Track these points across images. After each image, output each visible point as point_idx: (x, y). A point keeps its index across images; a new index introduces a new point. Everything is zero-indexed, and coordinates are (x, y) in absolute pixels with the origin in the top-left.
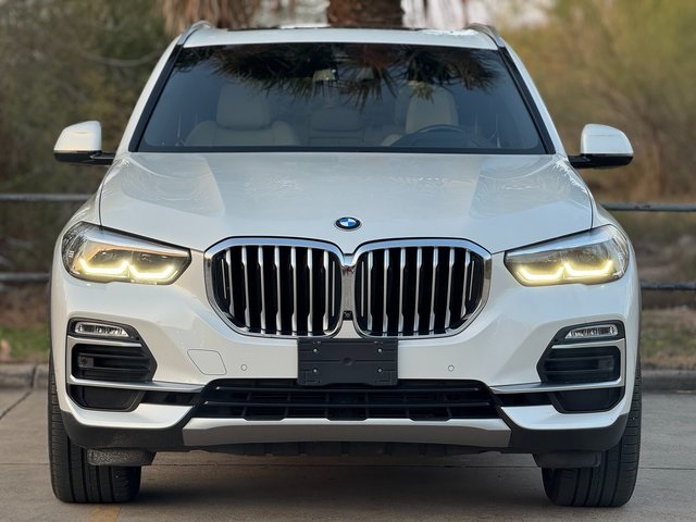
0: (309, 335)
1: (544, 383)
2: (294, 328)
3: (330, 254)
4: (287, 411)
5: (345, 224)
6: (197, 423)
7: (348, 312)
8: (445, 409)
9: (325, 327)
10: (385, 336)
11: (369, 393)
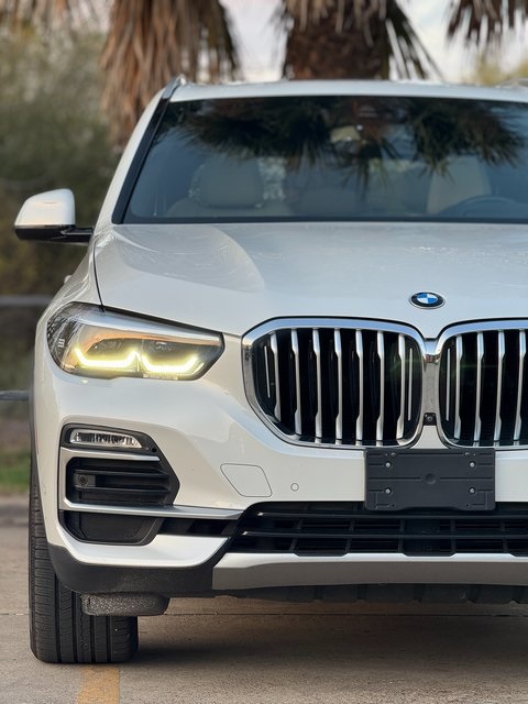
0: (378, 445)
2: (359, 435)
4: (348, 546)
5: (424, 300)
6: (233, 560)
7: (429, 414)
9: (399, 434)
10: (476, 446)
11: (457, 521)
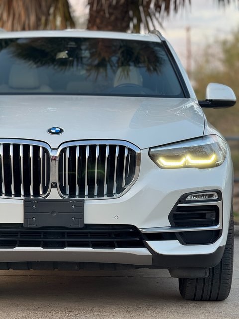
0: (32, 197)
1: (172, 227)
2: (22, 193)
3: (44, 148)
4: (18, 243)
5: (54, 131)
7: (54, 183)
8: (113, 242)
9: (41, 192)
10: (77, 198)
11: (68, 233)
